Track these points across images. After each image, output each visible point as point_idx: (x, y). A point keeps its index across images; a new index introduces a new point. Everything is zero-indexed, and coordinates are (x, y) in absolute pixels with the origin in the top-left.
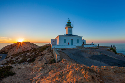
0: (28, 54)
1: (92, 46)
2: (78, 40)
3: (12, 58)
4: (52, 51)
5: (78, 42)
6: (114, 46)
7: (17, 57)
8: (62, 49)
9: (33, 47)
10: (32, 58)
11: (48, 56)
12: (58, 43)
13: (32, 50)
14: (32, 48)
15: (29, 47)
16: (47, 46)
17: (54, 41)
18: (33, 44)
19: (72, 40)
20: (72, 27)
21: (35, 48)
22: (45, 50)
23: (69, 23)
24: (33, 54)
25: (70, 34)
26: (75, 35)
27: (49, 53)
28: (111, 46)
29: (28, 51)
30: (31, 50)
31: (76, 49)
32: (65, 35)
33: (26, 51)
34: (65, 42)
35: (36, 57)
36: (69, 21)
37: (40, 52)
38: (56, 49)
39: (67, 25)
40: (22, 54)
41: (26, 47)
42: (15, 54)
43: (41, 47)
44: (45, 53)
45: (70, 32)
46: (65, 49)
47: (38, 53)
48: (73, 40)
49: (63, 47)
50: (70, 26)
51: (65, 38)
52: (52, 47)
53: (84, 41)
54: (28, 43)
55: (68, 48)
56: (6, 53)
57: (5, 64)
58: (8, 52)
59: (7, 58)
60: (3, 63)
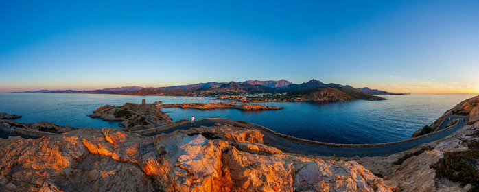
56: (465, 114)
57: (474, 135)
58: (468, 113)
59: (470, 124)
60: (469, 133)
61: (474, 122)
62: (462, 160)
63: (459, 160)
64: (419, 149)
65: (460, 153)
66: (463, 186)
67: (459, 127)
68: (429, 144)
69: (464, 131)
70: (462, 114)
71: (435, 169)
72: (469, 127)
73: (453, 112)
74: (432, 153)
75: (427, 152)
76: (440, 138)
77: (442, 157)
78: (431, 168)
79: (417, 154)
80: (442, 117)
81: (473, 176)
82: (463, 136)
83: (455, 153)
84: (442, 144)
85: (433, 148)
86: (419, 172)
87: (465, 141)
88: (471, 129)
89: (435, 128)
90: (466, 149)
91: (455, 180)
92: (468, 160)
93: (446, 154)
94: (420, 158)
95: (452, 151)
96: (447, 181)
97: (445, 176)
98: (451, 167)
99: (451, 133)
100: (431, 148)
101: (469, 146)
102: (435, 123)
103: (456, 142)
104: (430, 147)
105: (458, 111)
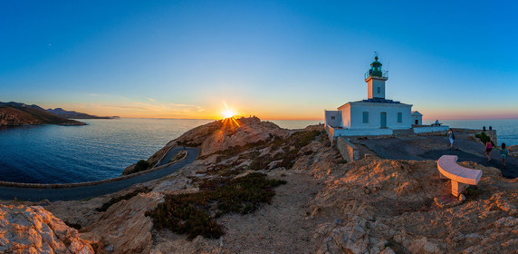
0: (264, 152)
1: (435, 129)
2: (400, 115)
3: (219, 160)
4: (335, 142)
5: (400, 120)
6: (490, 128)
7: (235, 158)
8: (360, 138)
9: (272, 132)
10: (281, 161)
11: (327, 154)
12: (346, 121)
13: (273, 140)
14: (271, 136)
15: (260, 131)
16: (315, 131)
17: (333, 118)
18: (273, 126)
19: (384, 115)
20: (386, 79)
21: (279, 135)
22: (313, 142)
23: (376, 64)
24: (280, 150)
25: (378, 99)
26: (391, 102)
27: (328, 149)
28: (484, 128)
29: (260, 144)
30: (267, 140)
31: (392, 137)
32: (364, 101)
33: (253, 145)
34: (366, 120)
35: (294, 158)
36: (376, 58)
37: (299, 145)
38: (346, 137)
39: (371, 71)
40: (246, 152)
41: (255, 132)
42: (226, 151)
43: (297, 133)
44: (315, 149)
45: (379, 92)
46: (366, 138)
47: (292, 148)
48: (385, 113)
49: (362, 134)
50: (379, 74)
51: (368, 108)
52: (332, 133)
53: (418, 116)
54: (254, 121)
55: (373, 137)
56: (195, 145)
57: (208, 172)
58: (200, 144)
59: (203, 158)
60: (201, 170)
61: (208, 156)
62: (191, 205)
63: (186, 206)
64: (131, 191)
65: (187, 195)
66: (191, 238)
67: (187, 162)
68: (145, 184)
69: (196, 168)
70: (190, 145)
71: (152, 217)
72: (200, 162)
73: (179, 143)
74: (149, 195)
75: (142, 195)
76: (161, 176)
77: (162, 201)
78: (146, 215)
79: (128, 197)
80: (164, 149)
81: (205, 225)
82: (194, 174)
83: (181, 196)
84: (164, 184)
85: (151, 190)
86: (130, 221)
87: (195, 180)
88: (204, 165)
89: (154, 163)
90: (196, 190)
91: (179, 231)
92: (199, 204)
93: (167, 197)
94: (132, 202)
95: (176, 193)
96: (169, 233)
97: (165, 226)
98: (174, 215)
99: (176, 169)
100: (147, 190)
101: (201, 187)
102: (154, 157)
103: (183, 182)
104: (146, 188)
105: (186, 141)
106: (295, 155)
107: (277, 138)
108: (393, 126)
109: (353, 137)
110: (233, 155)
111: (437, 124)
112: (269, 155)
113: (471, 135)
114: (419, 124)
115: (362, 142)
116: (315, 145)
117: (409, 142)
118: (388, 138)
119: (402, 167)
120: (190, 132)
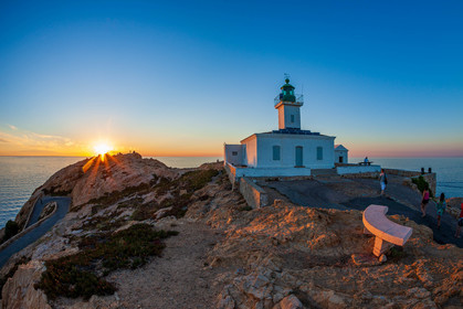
0: (149, 197)
1: (363, 170)
2: (320, 150)
3: (94, 210)
4: (237, 184)
5: (320, 157)
7: (113, 208)
8: (269, 180)
9: (157, 172)
10: (170, 208)
11: (227, 200)
12: (252, 157)
13: (158, 182)
14: (156, 177)
15: (142, 171)
16: (211, 171)
17: (235, 153)
18: (157, 164)
19: (299, 149)
20: (300, 105)
21: (166, 176)
22: (210, 184)
23: (288, 88)
24: (168, 195)
25: (292, 130)
26: (308, 133)
27: (228, 193)
28: (423, 169)
29: (143, 188)
30: (152, 183)
31: (310, 179)
32: (274, 132)
33: (134, 189)
34: (276, 156)
35: (186, 205)
36: (287, 81)
37: (191, 188)
38: (250, 178)
39: (281, 96)
40: (126, 199)
41: (135, 173)
42: (101, 198)
43: (189, 172)
44: (212, 193)
45: (292, 121)
46: (276, 179)
47: (183, 192)
48: (301, 148)
49: (271, 174)
50: (292, 99)
51: (277, 141)
52: (234, 172)
53: (342, 151)
54: (134, 158)
55: (286, 178)
56: (64, 193)
57: (84, 227)
58: (70, 191)
59: (76, 210)
60: (76, 226)
61: (82, 206)
62: (74, 268)
63: (70, 269)
64: (12, 265)
65: (68, 258)
66: (87, 299)
67: (59, 217)
68: (22, 253)
69: (69, 223)
70: (60, 193)
71: (42, 289)
72: (72, 215)
73: (45, 191)
74: (29, 266)
75: (22, 267)
76: (35, 239)
77: (44, 269)
78: (36, 289)
79: (12, 273)
80: (30, 201)
81: (96, 285)
82: (69, 232)
83: (61, 259)
84: (40, 249)
85: (30, 259)
86: (26, 299)
87: (72, 238)
88: (78, 218)
89: (23, 223)
90: (75, 250)
91: (74, 295)
92: (83, 265)
93: (48, 264)
94: (17, 279)
95: (56, 257)
96: (65, 300)
97: (58, 294)
98: (61, 281)
99: (48, 228)
100: (26, 260)
101: (80, 246)
102: (21, 213)
103: (60, 242)
104: (24, 257)
105: (53, 189)
106: (187, 201)
107: (164, 179)
108: (311, 164)
109: (261, 178)
110: (110, 203)
111: (367, 163)
112: (154, 201)
113: (407, 179)
114: (344, 162)
115: (271, 184)
116: (211, 188)
117: (331, 186)
118: (305, 180)
119: (320, 217)
120: (57, 175)
